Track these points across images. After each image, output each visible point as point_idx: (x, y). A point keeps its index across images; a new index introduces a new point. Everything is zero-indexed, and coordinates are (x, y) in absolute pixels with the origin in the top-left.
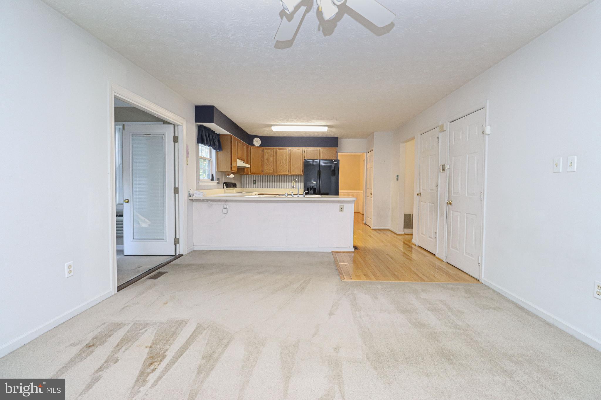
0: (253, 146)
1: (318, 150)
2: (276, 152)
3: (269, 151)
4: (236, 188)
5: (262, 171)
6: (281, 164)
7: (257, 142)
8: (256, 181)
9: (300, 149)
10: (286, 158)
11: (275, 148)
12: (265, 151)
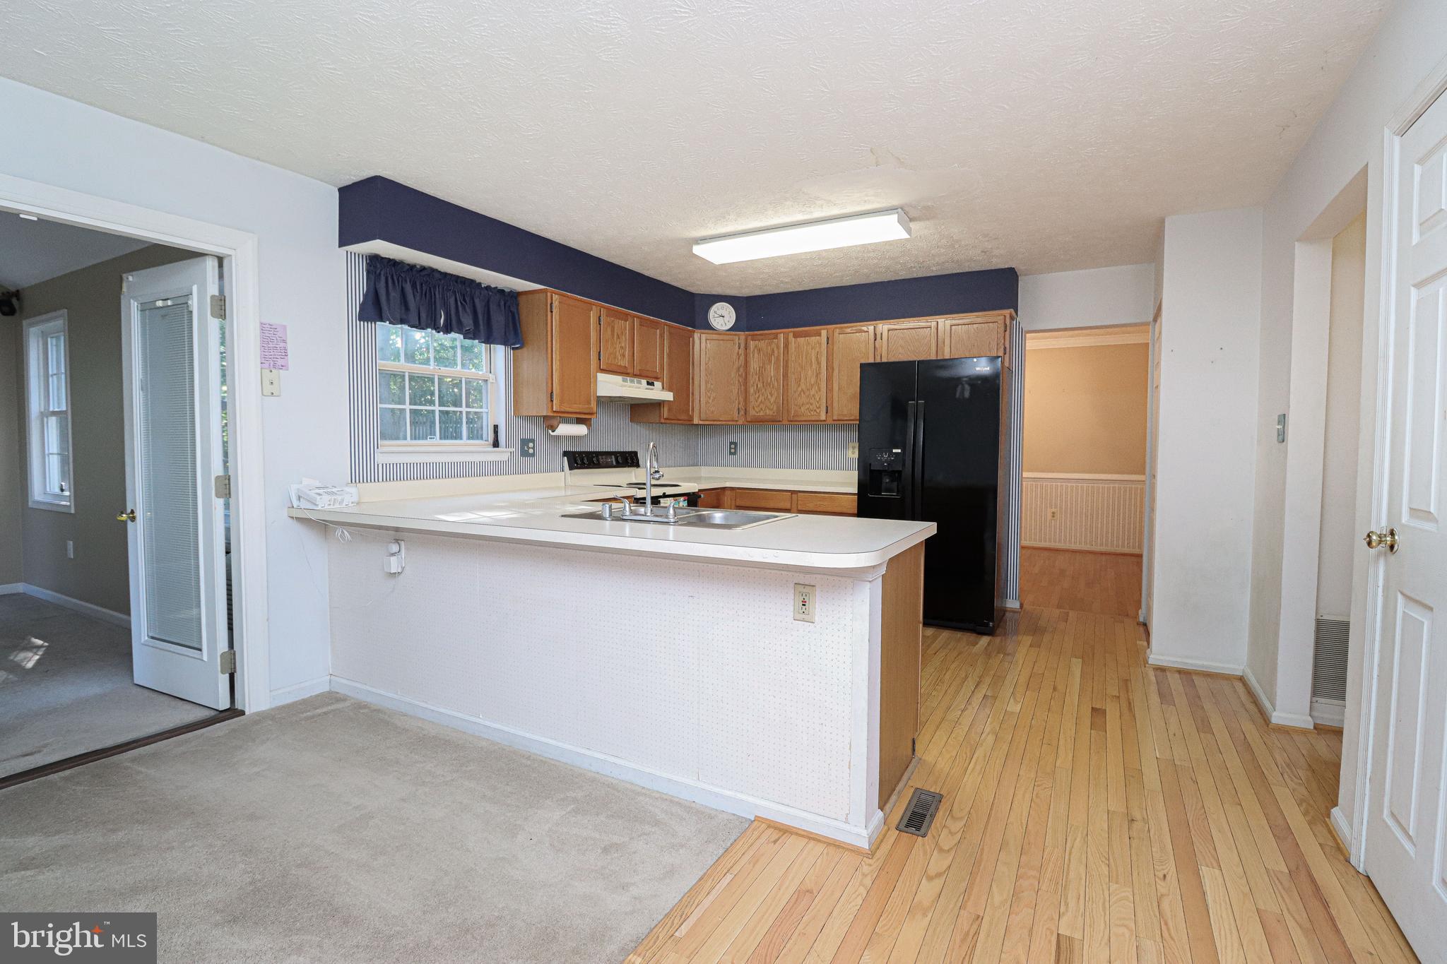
0: (707, 331)
1: (934, 324)
2: (786, 346)
3: (762, 344)
4: (639, 469)
5: (742, 412)
6: (803, 386)
7: (722, 316)
8: (736, 444)
9: (865, 329)
10: (819, 363)
11: (781, 334)
12: (752, 344)
